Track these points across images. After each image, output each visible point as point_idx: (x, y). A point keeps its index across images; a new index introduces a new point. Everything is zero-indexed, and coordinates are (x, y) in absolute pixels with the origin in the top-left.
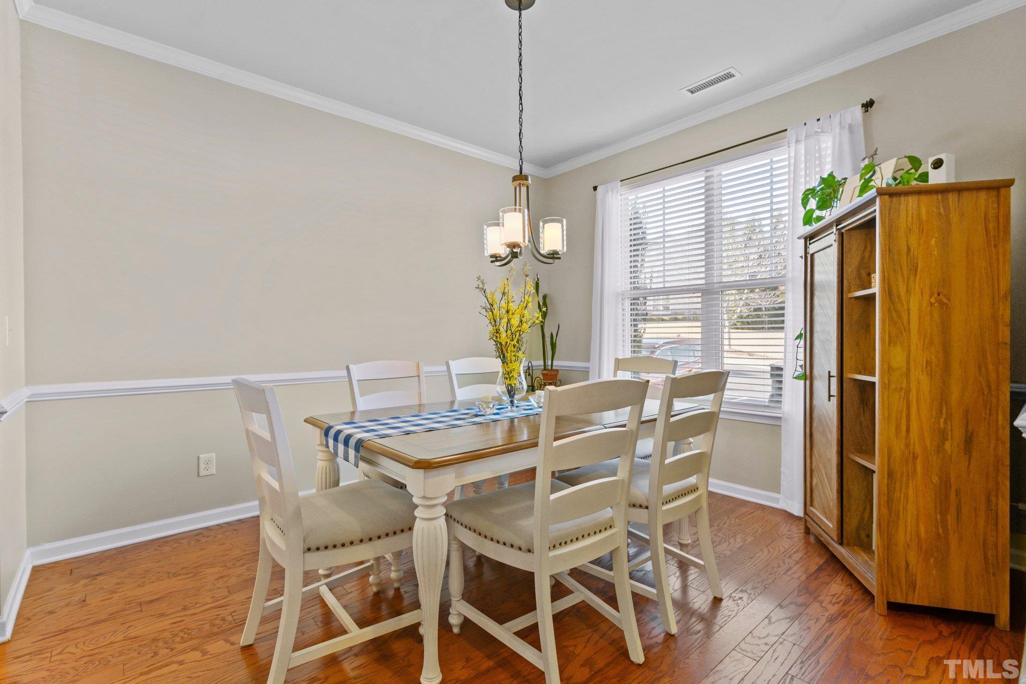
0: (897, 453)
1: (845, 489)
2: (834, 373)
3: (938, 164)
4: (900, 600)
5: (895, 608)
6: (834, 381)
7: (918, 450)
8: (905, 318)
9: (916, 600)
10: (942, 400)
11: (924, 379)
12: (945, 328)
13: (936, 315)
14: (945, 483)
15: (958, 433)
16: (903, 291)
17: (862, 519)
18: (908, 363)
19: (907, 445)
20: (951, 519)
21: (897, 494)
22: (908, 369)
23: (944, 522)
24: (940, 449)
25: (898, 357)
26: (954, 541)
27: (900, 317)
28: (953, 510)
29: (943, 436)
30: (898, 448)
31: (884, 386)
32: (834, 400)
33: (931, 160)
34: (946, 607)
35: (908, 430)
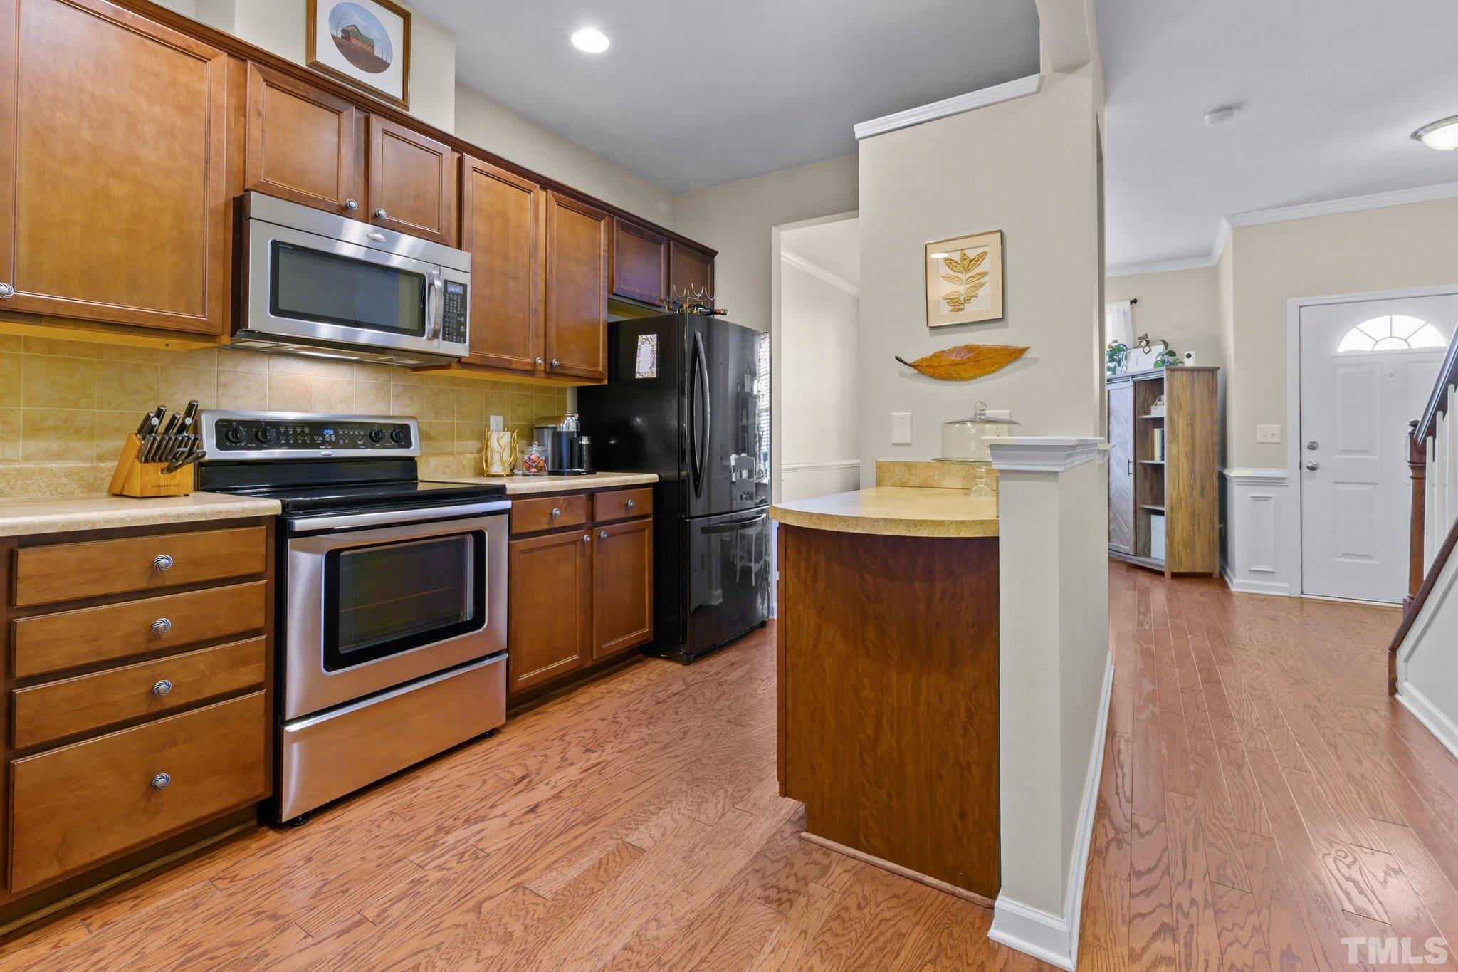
0: (1174, 498)
1: (1137, 524)
2: (1132, 460)
3: (1189, 356)
4: (1176, 571)
5: (1175, 576)
6: (1132, 465)
7: (1183, 495)
8: (1177, 430)
9: (1182, 570)
10: (1192, 471)
11: (1185, 460)
12: (1193, 435)
13: (1189, 429)
14: (1194, 510)
15: (1198, 487)
16: (1176, 417)
17: (1146, 541)
18: (1178, 452)
19: (1178, 494)
20: (1196, 528)
21: (1174, 518)
22: (1178, 456)
23: (1193, 530)
24: (1191, 494)
25: (1174, 451)
26: (1197, 539)
27: (1175, 430)
28: (1197, 524)
29: (1192, 488)
30: (1175, 494)
31: (1169, 464)
32: (1132, 476)
33: (1186, 353)
34: (1194, 571)
35: (1178, 486)
